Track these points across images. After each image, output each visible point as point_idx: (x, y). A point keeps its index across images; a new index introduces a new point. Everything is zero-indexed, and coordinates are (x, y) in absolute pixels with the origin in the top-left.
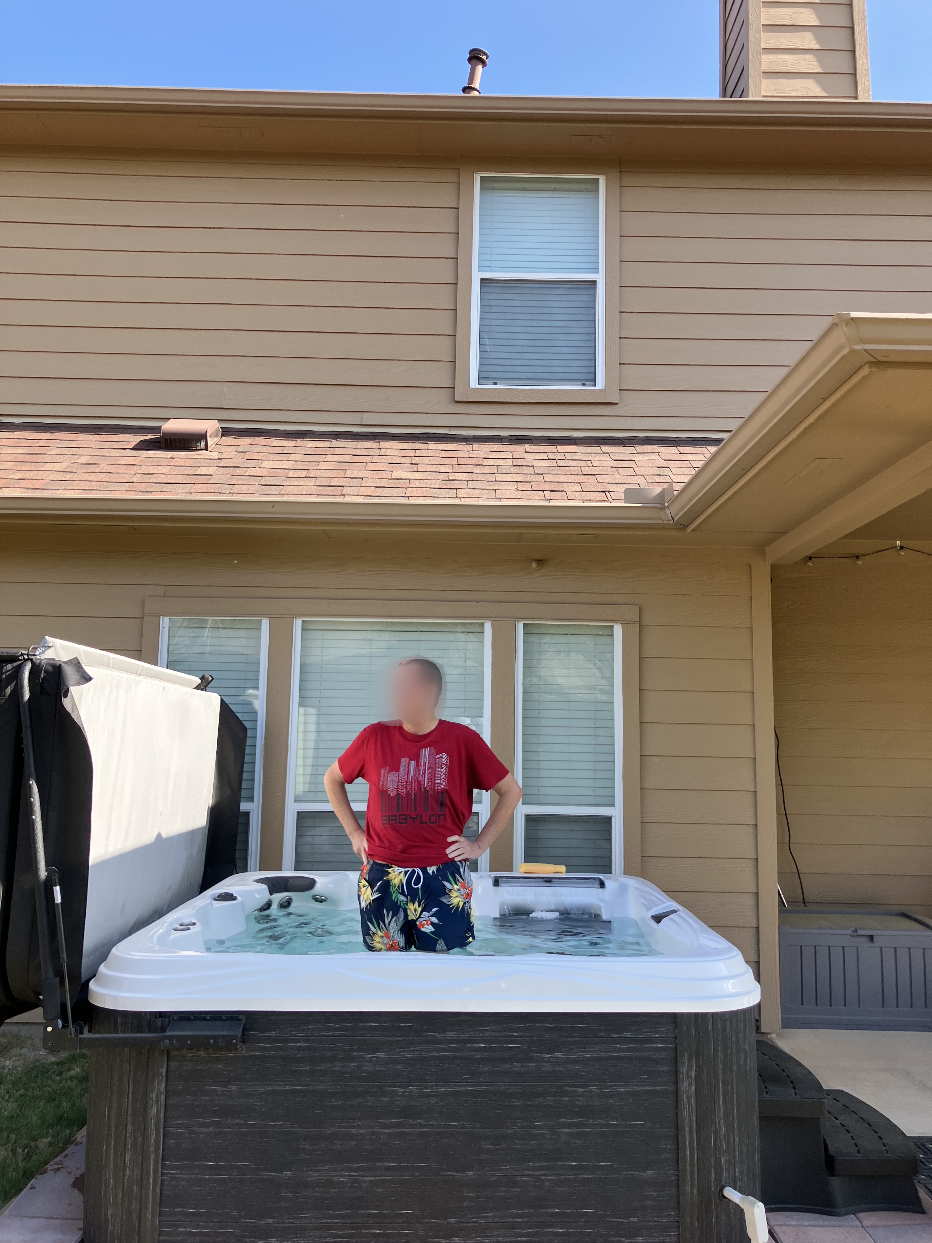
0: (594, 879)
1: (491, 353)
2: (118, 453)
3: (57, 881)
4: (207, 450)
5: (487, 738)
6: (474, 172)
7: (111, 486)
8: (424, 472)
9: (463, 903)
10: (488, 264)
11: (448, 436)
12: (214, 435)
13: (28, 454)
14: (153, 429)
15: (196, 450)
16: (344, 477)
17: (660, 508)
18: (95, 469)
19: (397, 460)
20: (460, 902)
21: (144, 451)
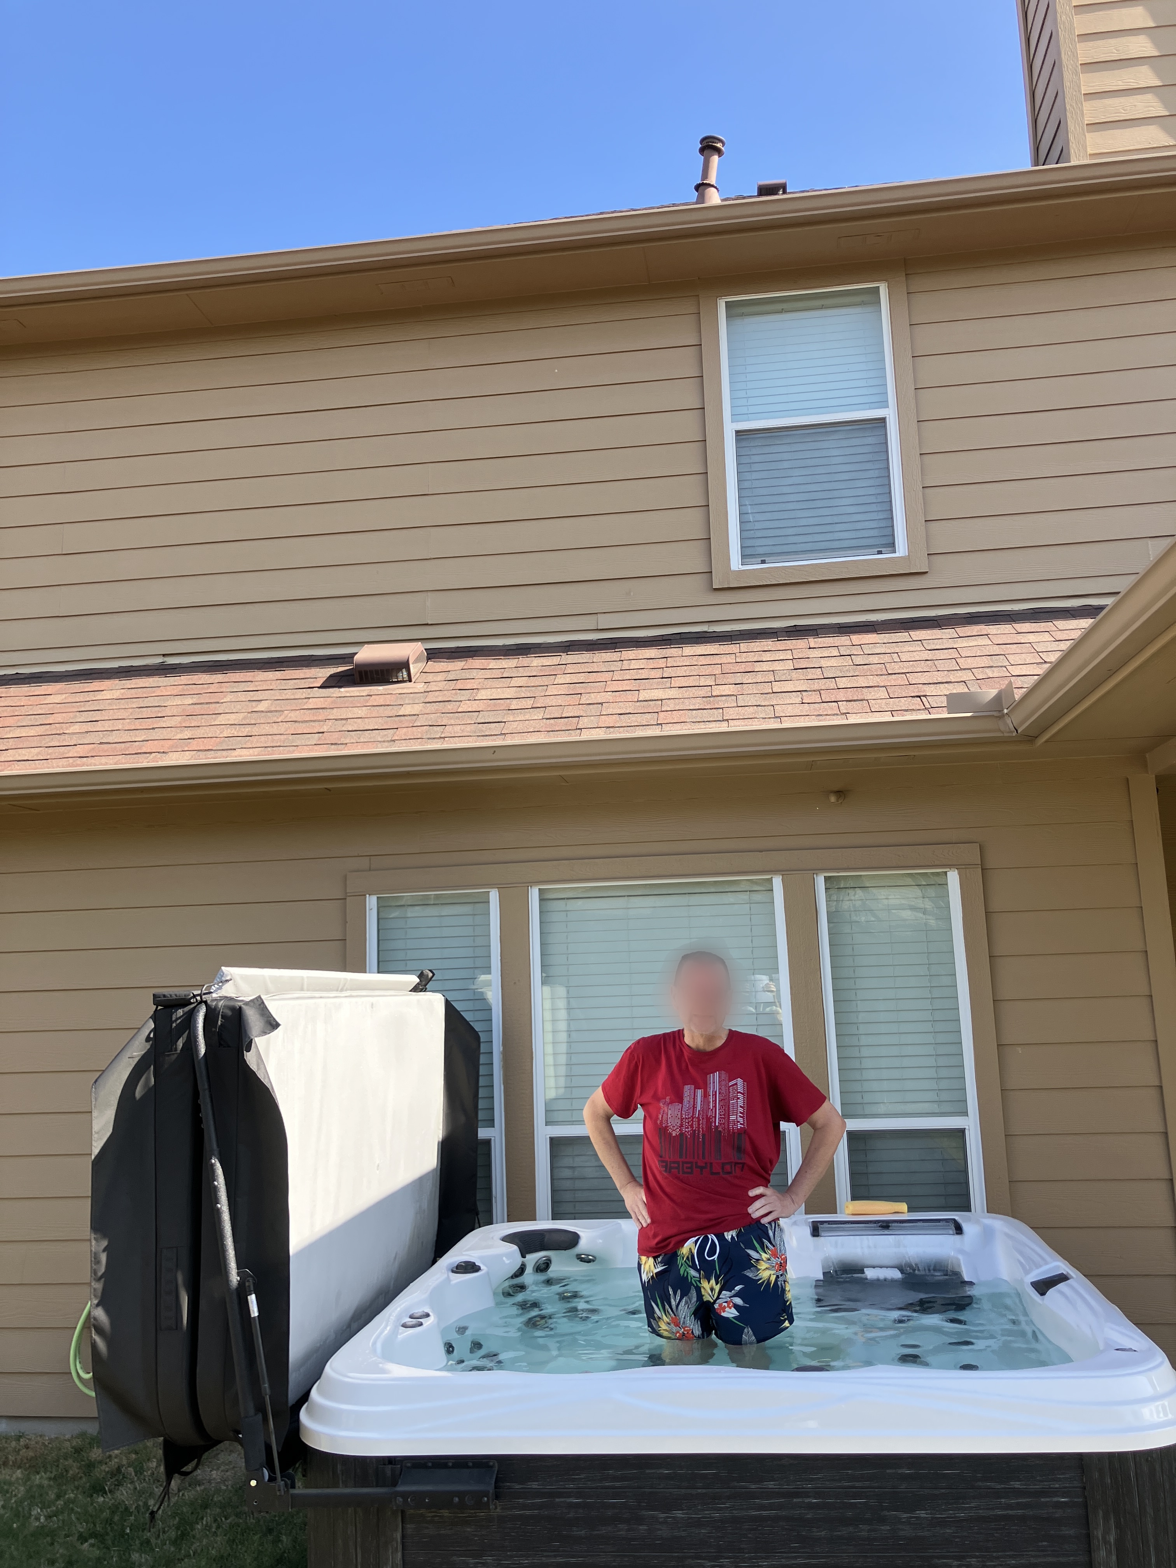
0: (946, 1220)
1: (756, 523)
2: (304, 694)
3: (252, 1289)
4: (410, 681)
5: (790, 1050)
6: (717, 297)
7: (299, 740)
8: (679, 688)
9: (775, 1276)
10: (744, 410)
11: (708, 635)
12: (417, 661)
13: (198, 704)
14: (345, 658)
15: (398, 682)
16: (579, 704)
17: (997, 717)
18: (278, 718)
19: (644, 674)
20: (772, 1276)
21: (335, 689)
